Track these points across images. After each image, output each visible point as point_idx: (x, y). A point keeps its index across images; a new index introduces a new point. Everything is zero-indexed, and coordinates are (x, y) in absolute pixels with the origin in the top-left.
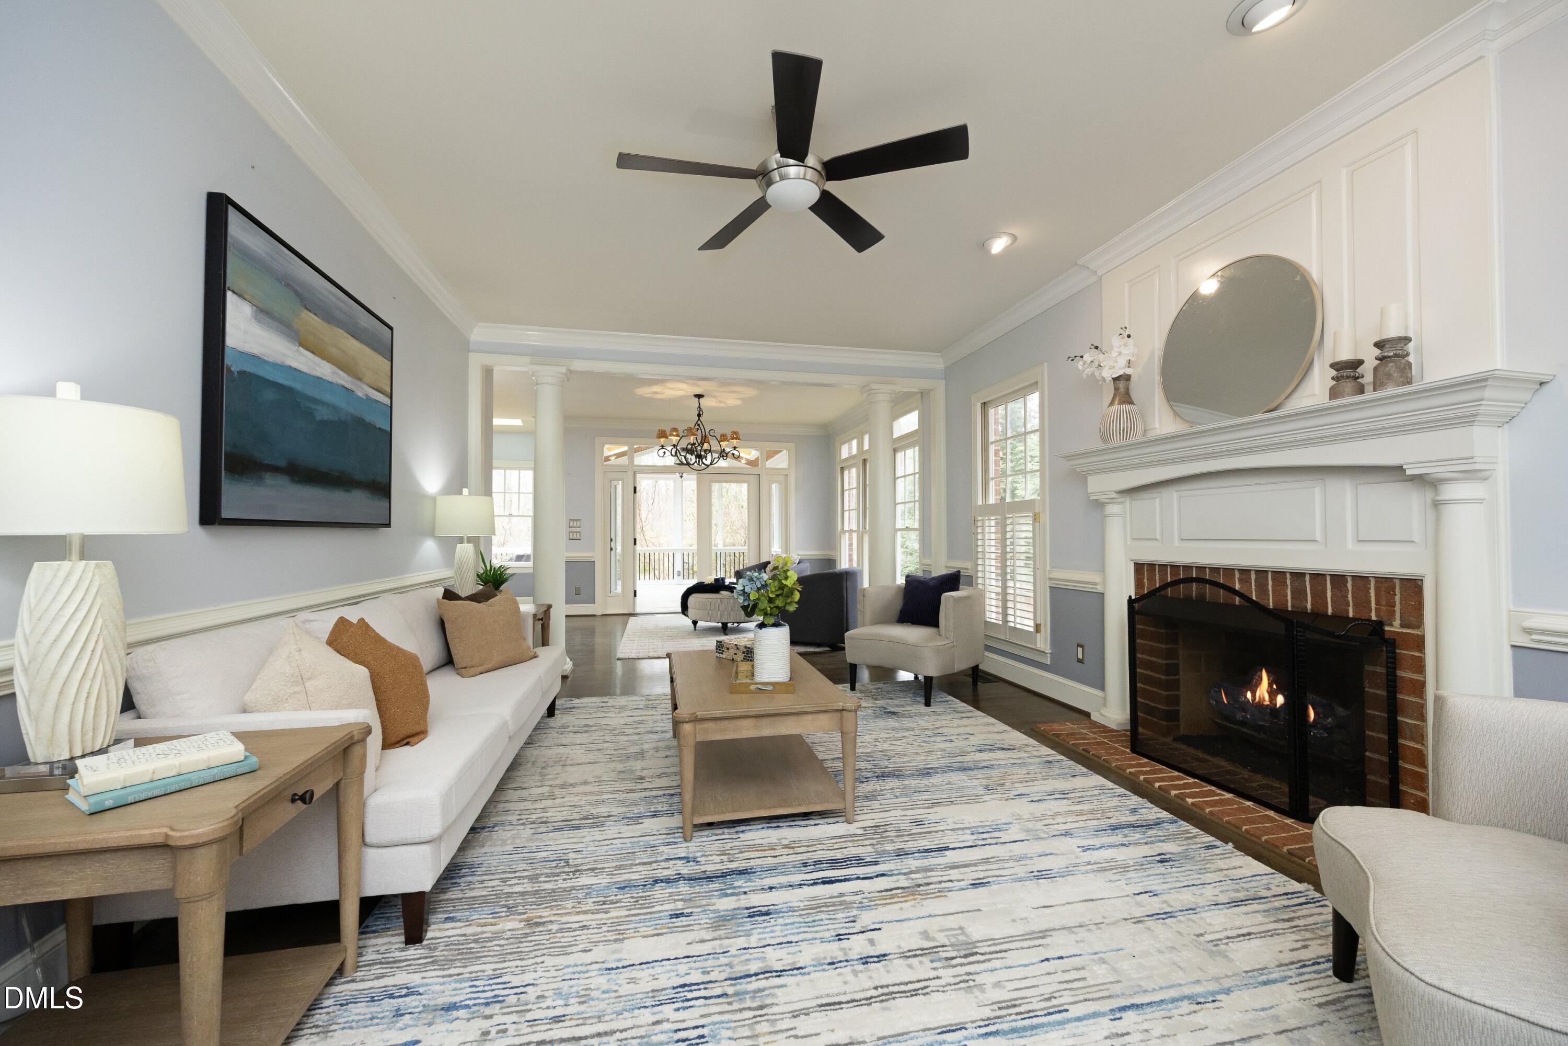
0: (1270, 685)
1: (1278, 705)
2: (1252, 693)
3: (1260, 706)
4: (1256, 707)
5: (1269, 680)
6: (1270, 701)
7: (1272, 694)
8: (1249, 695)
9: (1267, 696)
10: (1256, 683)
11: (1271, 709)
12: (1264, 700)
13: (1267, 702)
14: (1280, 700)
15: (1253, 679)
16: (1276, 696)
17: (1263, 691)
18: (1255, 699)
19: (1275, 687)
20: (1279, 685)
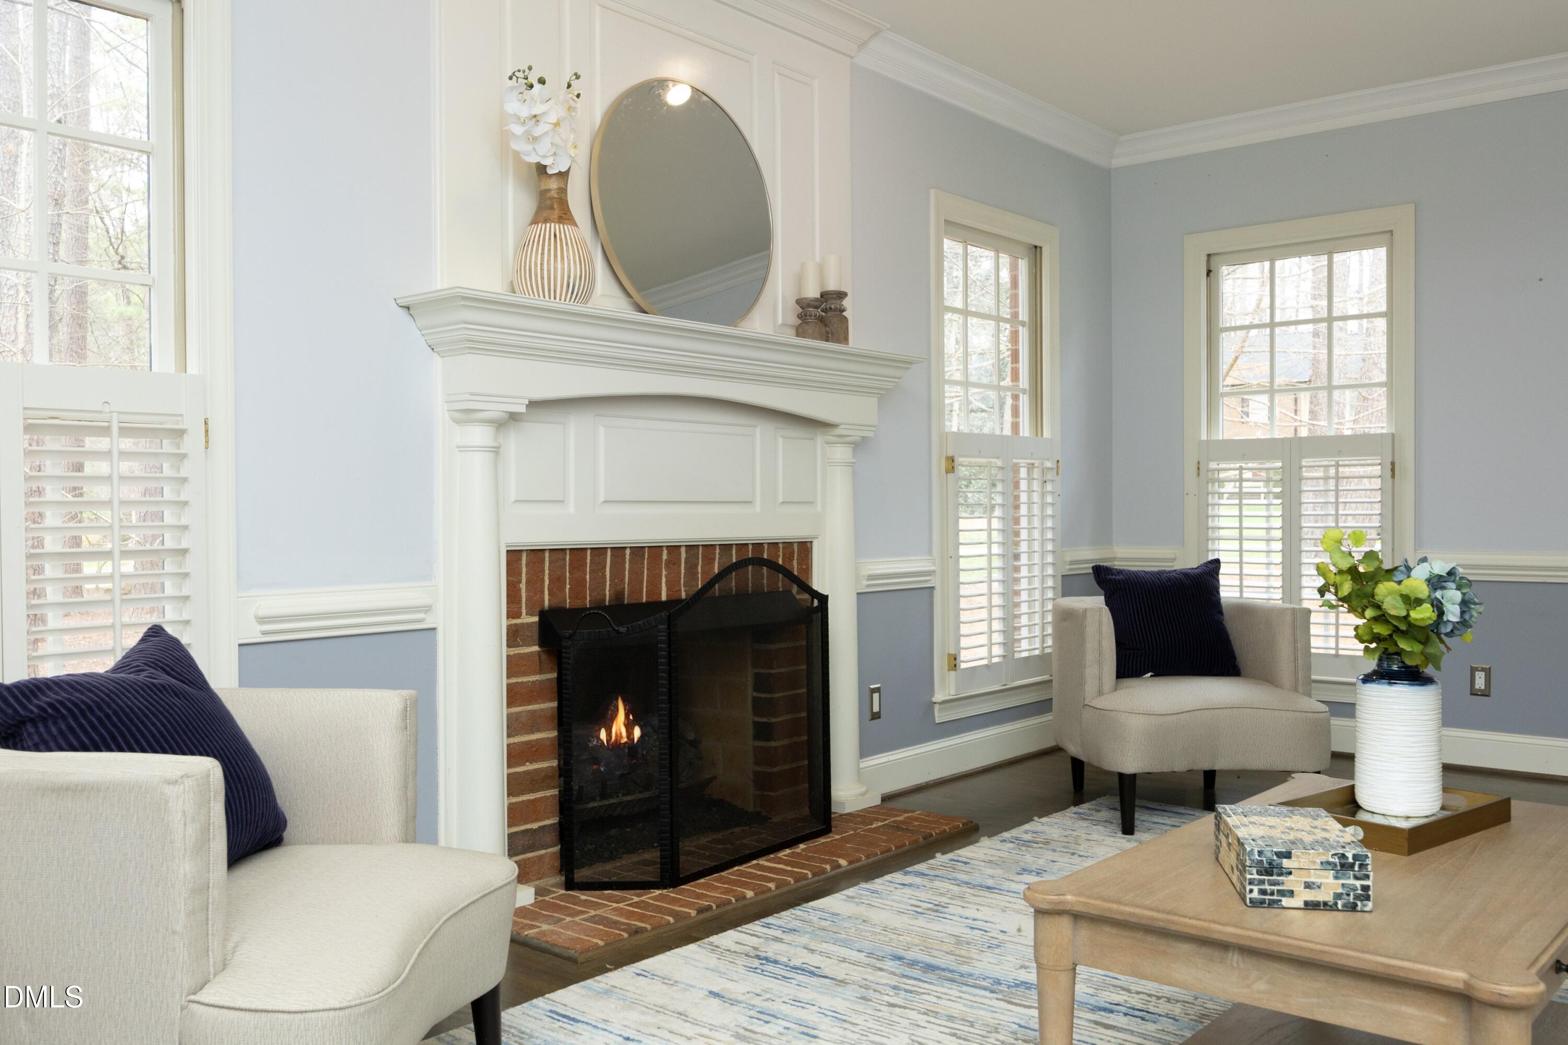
0: (627, 716)
1: (636, 740)
2: (606, 731)
3: (616, 747)
4: (612, 750)
5: (625, 710)
6: (628, 737)
7: (629, 727)
8: (603, 735)
9: (624, 731)
10: (612, 715)
11: (629, 748)
12: (621, 737)
13: (625, 740)
14: (637, 732)
15: (608, 710)
16: (633, 729)
17: (619, 726)
18: (611, 737)
19: (631, 717)
20: (636, 716)
